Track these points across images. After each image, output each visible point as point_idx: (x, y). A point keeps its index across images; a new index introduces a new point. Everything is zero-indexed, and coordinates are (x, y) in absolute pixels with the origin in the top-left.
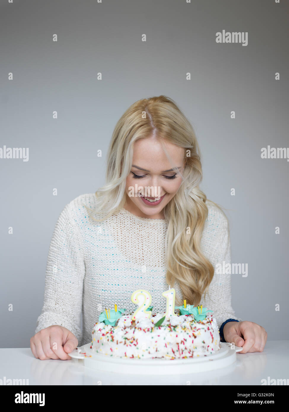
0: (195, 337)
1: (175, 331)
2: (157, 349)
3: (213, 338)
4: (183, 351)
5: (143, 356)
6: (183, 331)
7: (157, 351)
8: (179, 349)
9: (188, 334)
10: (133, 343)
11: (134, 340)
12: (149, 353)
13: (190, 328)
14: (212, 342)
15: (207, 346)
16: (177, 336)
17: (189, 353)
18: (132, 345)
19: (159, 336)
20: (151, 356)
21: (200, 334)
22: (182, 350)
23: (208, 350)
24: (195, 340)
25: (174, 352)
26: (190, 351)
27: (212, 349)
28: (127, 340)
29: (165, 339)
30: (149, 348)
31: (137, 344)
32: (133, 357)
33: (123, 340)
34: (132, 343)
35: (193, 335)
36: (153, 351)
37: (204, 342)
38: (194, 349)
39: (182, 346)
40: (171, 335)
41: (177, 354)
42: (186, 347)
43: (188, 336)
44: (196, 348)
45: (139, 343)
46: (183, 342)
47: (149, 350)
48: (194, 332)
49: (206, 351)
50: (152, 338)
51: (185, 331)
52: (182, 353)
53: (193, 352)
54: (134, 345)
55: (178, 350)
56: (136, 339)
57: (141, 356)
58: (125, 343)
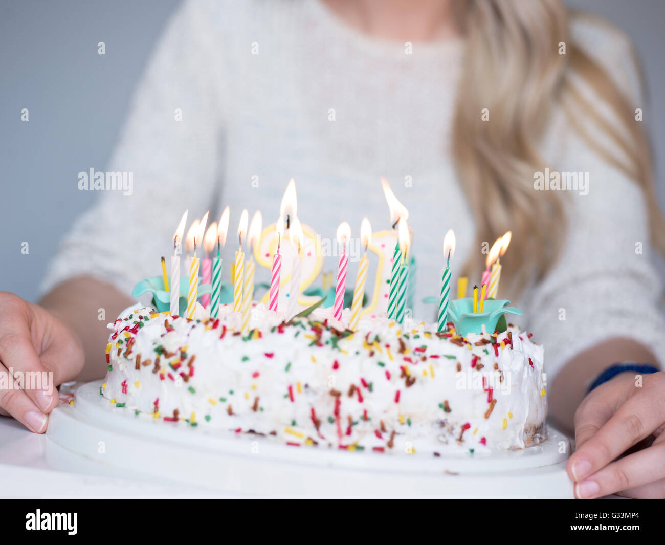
0: (410, 382)
1: (335, 346)
2: (257, 401)
3: (491, 401)
4: (352, 424)
5: (208, 418)
6: (366, 352)
7: (255, 408)
8: (337, 412)
9: (382, 365)
10: (180, 370)
11: (183, 357)
12: (230, 412)
13: (395, 346)
14: (487, 415)
15: (463, 423)
16: (336, 366)
17: (379, 435)
18: (176, 375)
19: (269, 355)
20: (233, 423)
21: (433, 375)
22: (350, 419)
23: (461, 439)
24: (406, 393)
25: (316, 423)
26: (383, 429)
27: (483, 441)
28: (162, 357)
29: (288, 368)
30: (231, 393)
31: (191, 374)
32: (175, 418)
33: (154, 356)
34: (175, 367)
35: (404, 372)
36: (242, 405)
37: (447, 409)
38: (403, 424)
39: (350, 407)
40: (314, 360)
41: (329, 430)
42: (365, 412)
43: (381, 372)
44: (409, 423)
45: (196, 372)
46: (358, 390)
47: (231, 400)
48: (405, 364)
49: (452, 440)
50: (245, 359)
51: (372, 354)
52: (349, 432)
53: (394, 433)
54: (182, 374)
55: (333, 416)
56: (189, 356)
57: (199, 419)
58: (157, 367)
